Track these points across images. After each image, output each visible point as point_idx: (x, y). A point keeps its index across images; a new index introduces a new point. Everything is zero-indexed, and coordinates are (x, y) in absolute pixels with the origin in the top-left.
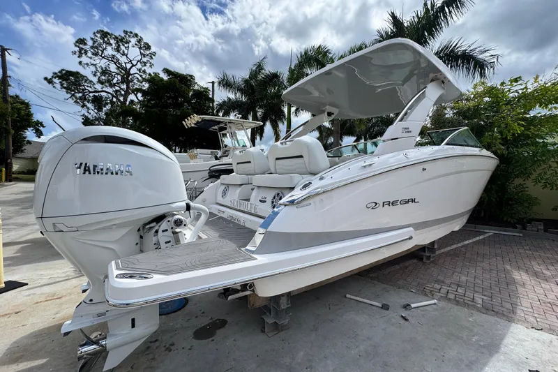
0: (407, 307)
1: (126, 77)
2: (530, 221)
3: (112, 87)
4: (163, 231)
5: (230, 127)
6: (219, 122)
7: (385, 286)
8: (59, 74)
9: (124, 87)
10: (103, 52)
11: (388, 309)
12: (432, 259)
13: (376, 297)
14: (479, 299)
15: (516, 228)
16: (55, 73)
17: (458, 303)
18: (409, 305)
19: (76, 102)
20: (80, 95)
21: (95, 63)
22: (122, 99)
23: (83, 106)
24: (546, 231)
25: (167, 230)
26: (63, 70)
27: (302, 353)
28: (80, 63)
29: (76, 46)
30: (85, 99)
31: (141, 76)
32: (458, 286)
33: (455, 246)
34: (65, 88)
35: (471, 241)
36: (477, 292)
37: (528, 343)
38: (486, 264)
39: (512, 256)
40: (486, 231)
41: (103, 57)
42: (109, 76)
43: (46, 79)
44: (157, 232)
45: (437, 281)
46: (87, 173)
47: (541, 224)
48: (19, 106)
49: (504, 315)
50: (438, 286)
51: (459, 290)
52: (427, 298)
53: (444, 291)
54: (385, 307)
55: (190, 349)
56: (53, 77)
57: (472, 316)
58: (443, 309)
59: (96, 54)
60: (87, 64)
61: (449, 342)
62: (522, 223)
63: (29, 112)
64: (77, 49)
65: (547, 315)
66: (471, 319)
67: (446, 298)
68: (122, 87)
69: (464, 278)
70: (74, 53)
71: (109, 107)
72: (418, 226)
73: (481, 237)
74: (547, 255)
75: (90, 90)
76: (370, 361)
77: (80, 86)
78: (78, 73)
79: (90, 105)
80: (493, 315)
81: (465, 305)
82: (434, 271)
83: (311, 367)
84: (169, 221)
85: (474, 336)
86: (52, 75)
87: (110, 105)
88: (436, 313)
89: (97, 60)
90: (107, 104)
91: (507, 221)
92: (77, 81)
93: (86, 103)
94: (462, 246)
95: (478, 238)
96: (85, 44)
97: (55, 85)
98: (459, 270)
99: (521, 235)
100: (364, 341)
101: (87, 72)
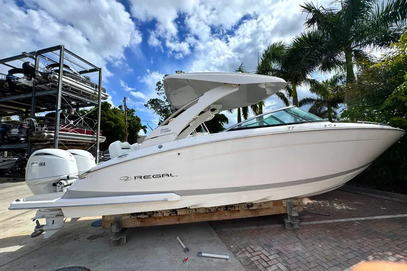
0: (198, 254)
4: (58, 186)
16: (149, 102)
17: (250, 264)
19: (158, 113)
23: (161, 115)
26: (151, 99)
28: (158, 94)
29: (157, 85)
32: (278, 253)
33: (354, 219)
34: (153, 107)
43: (145, 105)
45: (267, 245)
50: (259, 249)
67: (247, 258)
75: (163, 106)
77: (159, 105)
78: (157, 99)
82: (280, 237)
92: (157, 103)
96: (160, 84)
97: (149, 107)
98: (308, 241)
101: (161, 97)
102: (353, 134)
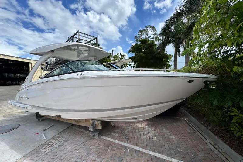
102: (98, 82)
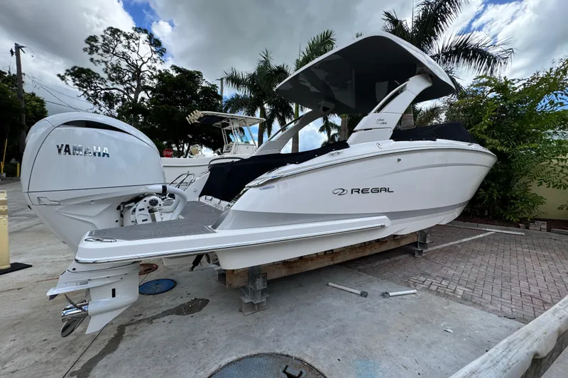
0: (385, 295)
1: (137, 74)
2: (534, 220)
3: (123, 84)
4: (140, 210)
5: (233, 123)
6: (222, 118)
7: (370, 277)
8: (72, 71)
9: (135, 84)
10: (114, 49)
11: (366, 296)
12: (424, 255)
13: (358, 286)
14: (460, 291)
15: (519, 227)
16: (68, 71)
17: (438, 293)
18: (387, 293)
19: (88, 99)
20: (92, 92)
21: (106, 60)
22: (132, 96)
23: (96, 103)
24: (549, 230)
25: (143, 209)
26: (76, 67)
27: (273, 329)
28: (92, 60)
29: (87, 42)
30: (97, 96)
31: (151, 73)
32: (444, 279)
33: (452, 243)
34: (77, 85)
35: (469, 239)
36: (461, 285)
37: (494, 329)
38: (478, 260)
39: (507, 253)
40: (487, 230)
41: (115, 55)
42: (120, 73)
43: (59, 75)
44: (134, 211)
45: (423, 274)
46: (67, 153)
47: (544, 224)
48: (34, 103)
49: (480, 305)
50: (422, 279)
51: (444, 283)
52: (408, 288)
53: (427, 283)
54: (364, 294)
55: (170, 323)
56: (66, 74)
57: (447, 305)
58: (421, 298)
59: (107, 52)
60: (98, 61)
61: (417, 326)
62: (525, 223)
63: (44, 109)
64: (88, 46)
65: (524, 306)
66: (446, 308)
67: (428, 289)
68: (133, 84)
69: (451, 272)
70: (85, 50)
71: (120, 104)
72: (393, 216)
73: (481, 236)
74: (544, 253)
75: (102, 87)
76: (336, 337)
77: (92, 83)
78: (89, 70)
79: (102, 103)
80: (470, 305)
81: (446, 296)
82: (423, 265)
83: (278, 341)
84: (145, 201)
85: (443, 321)
86: (65, 72)
87: (121, 103)
88: (414, 301)
89: (108, 57)
90: (119, 101)
91: (509, 219)
92: (88, 79)
93: (98, 100)
94: (459, 244)
95: (478, 236)
96: (96, 41)
97: (68, 82)
98: (449, 264)
99: (524, 234)
100: (335, 321)
101: (99, 69)
